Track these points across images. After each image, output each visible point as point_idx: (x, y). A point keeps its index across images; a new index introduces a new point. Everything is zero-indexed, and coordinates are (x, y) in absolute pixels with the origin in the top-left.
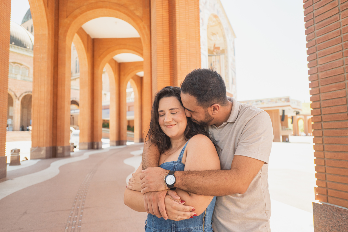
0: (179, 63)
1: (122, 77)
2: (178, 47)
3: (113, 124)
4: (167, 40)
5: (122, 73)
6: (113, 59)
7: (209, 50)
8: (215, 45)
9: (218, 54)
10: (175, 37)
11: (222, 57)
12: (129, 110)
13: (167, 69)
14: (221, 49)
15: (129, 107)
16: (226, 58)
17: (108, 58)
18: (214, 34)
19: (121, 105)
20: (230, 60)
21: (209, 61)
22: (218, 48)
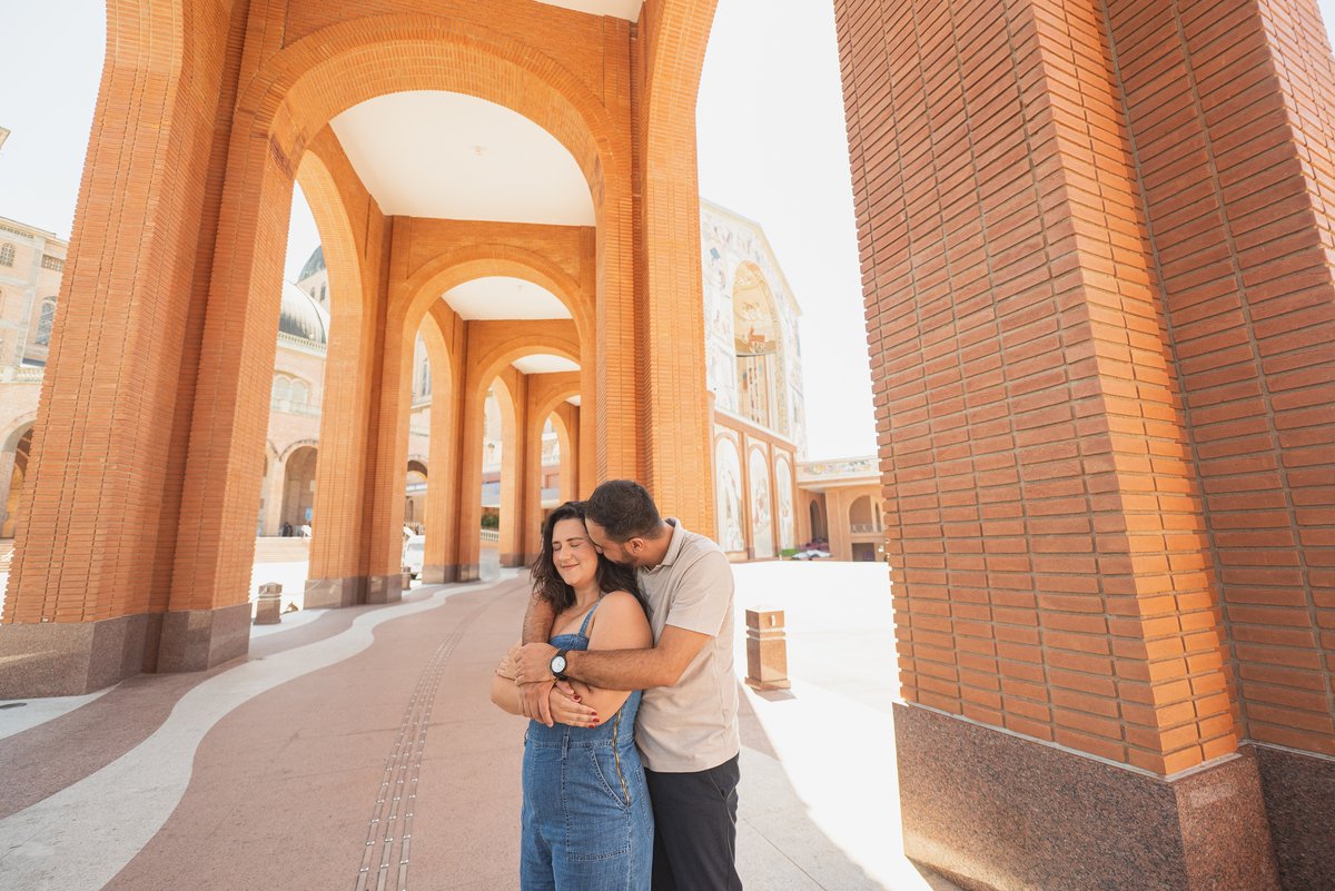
0: (654, 389)
1: (532, 407)
2: (654, 353)
3: (508, 519)
4: (629, 337)
5: (532, 399)
6: (511, 366)
7: (738, 343)
8: (752, 331)
9: (759, 353)
10: (648, 331)
11: (770, 358)
12: (547, 486)
13: (629, 401)
14: (766, 340)
15: (548, 476)
16: (780, 361)
17: (500, 364)
18: (749, 307)
19: (529, 474)
20: (789, 366)
21: (738, 368)
22: (761, 338)
